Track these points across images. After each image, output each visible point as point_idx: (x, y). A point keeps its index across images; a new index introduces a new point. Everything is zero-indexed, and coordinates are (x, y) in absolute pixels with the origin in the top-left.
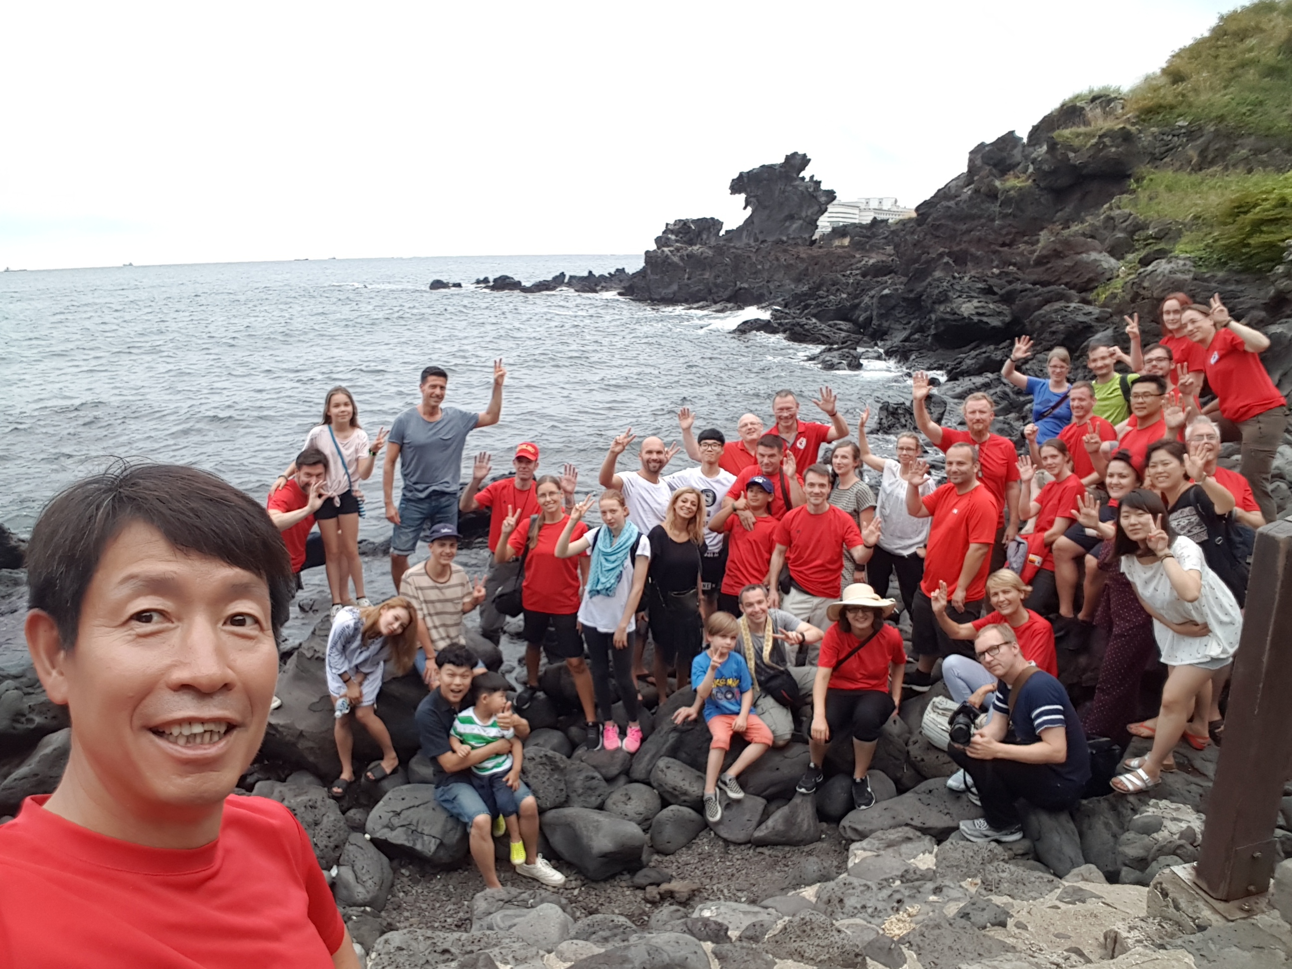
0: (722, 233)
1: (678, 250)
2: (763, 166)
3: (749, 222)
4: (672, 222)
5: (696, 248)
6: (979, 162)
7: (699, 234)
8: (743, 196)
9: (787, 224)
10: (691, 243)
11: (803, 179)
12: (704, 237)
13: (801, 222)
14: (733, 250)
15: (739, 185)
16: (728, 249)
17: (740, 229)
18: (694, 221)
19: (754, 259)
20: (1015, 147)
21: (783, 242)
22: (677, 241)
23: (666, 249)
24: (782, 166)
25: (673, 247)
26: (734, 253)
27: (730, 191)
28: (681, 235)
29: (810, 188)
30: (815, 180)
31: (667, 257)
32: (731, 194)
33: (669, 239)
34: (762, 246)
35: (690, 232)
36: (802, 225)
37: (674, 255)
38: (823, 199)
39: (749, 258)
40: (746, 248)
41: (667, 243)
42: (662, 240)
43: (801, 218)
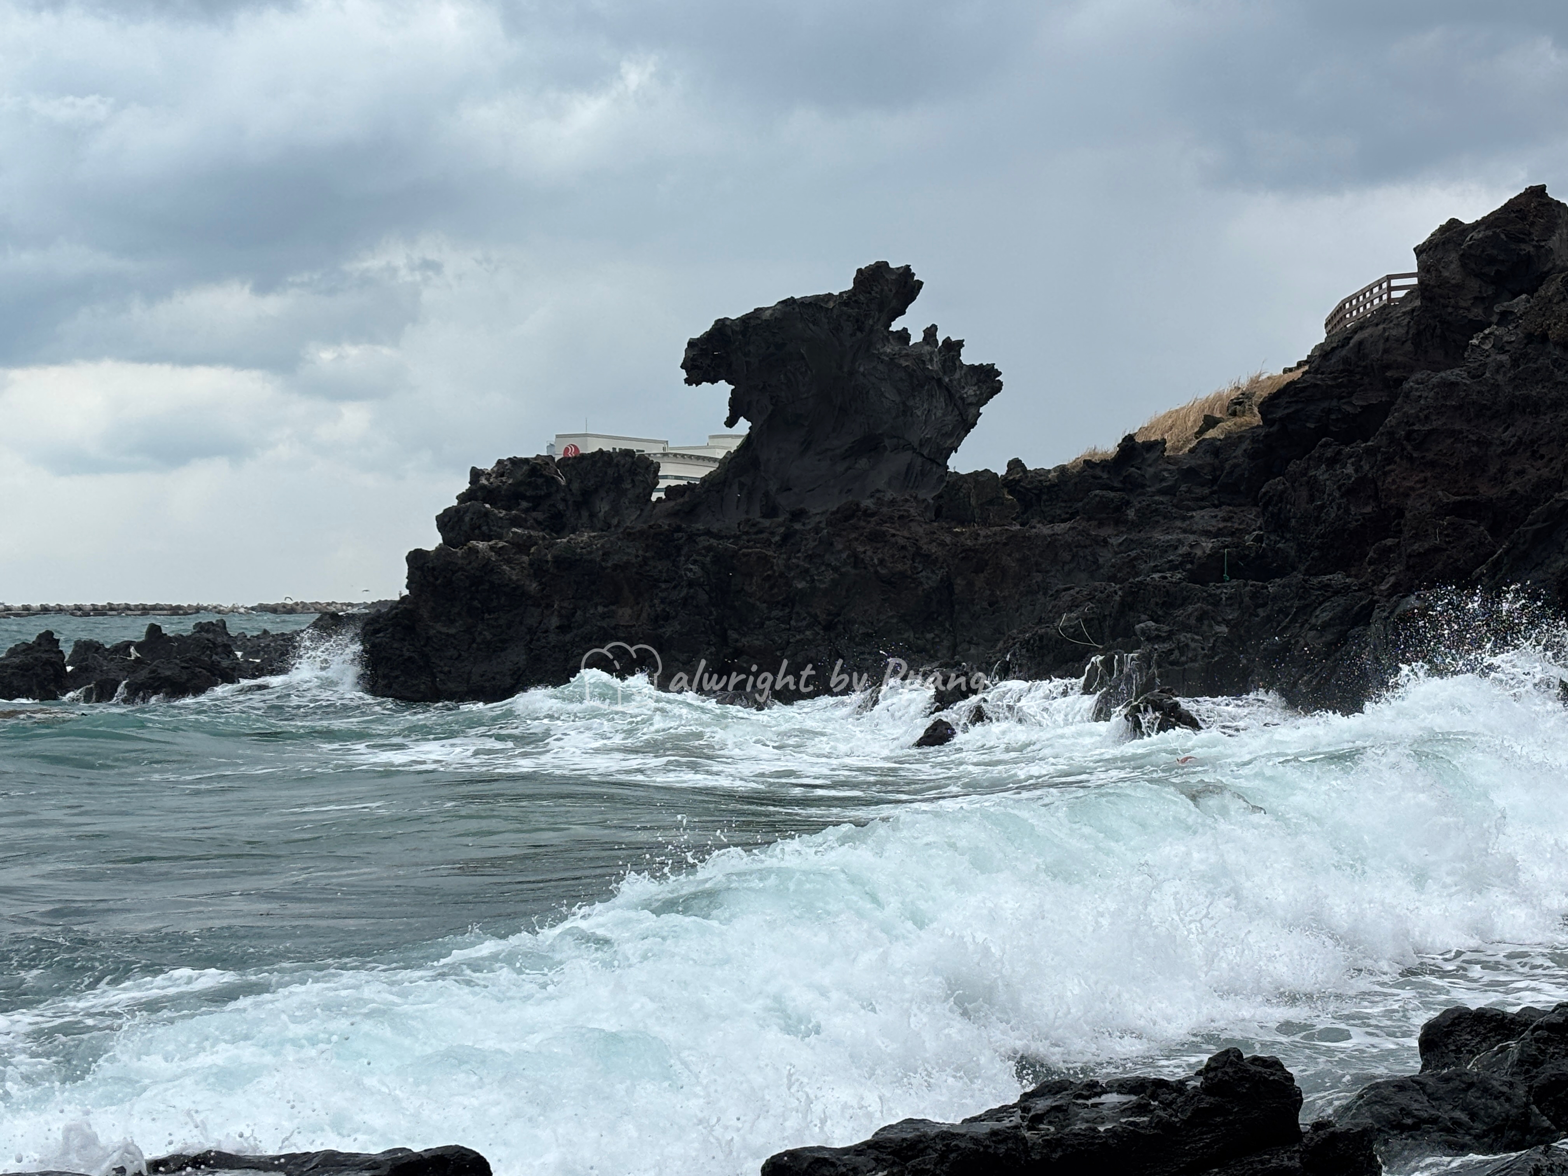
0: (659, 494)
1: (522, 546)
2: (789, 303)
3: (745, 461)
5: (581, 540)
7: (585, 499)
9: (863, 463)
10: (561, 525)
11: (903, 335)
12: (603, 507)
13: (906, 457)
14: (704, 542)
15: (713, 356)
16: (692, 538)
17: (717, 482)
19: (779, 563)
21: (867, 514)
22: (515, 522)
23: (481, 545)
24: (846, 300)
25: (500, 538)
26: (709, 549)
27: (684, 374)
28: (524, 504)
29: (931, 360)
30: (940, 338)
31: (487, 567)
32: (688, 381)
33: (487, 513)
34: (798, 526)
35: (548, 495)
36: (910, 466)
37: (508, 562)
38: (970, 391)
39: (764, 560)
40: (747, 533)
41: (479, 527)
42: (461, 519)
43: (908, 446)
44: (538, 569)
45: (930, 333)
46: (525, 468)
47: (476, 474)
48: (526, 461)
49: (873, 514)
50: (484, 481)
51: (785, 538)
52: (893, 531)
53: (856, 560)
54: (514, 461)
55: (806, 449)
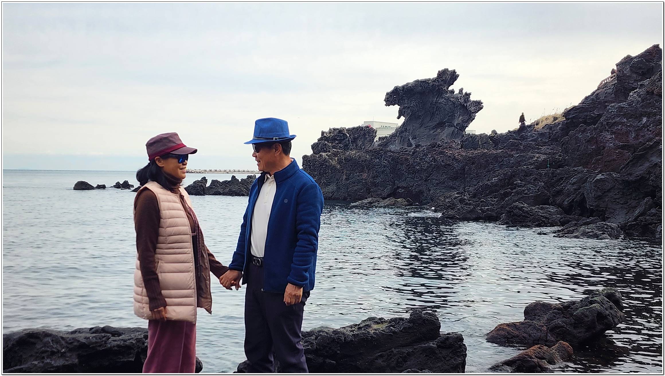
0: (377, 139)
1: (335, 154)
2: (417, 81)
3: (401, 131)
4: (327, 130)
5: (352, 153)
7: (355, 140)
8: (397, 108)
9: (439, 130)
10: (346, 147)
11: (452, 92)
12: (360, 143)
13: (453, 128)
14: (389, 154)
15: (394, 97)
16: (385, 153)
17: (393, 136)
18: (348, 130)
19: (411, 161)
21: (439, 146)
22: (334, 147)
23: (324, 154)
24: (434, 80)
25: (329, 152)
26: (390, 156)
27: (385, 103)
28: (337, 142)
29: (461, 99)
30: (464, 92)
31: (325, 160)
32: (386, 105)
33: (325, 145)
34: (418, 150)
35: (344, 139)
36: (453, 132)
37: (331, 159)
38: (472, 109)
39: (407, 159)
40: (402, 151)
41: (323, 149)
42: (318, 146)
43: (453, 125)
44: (340, 162)
45: (461, 91)
46: (338, 131)
47: (323, 133)
48: (338, 129)
49: (441, 146)
50: (325, 135)
51: (414, 153)
52: (447, 151)
53: (435, 160)
54: (335, 129)
55: (421, 126)
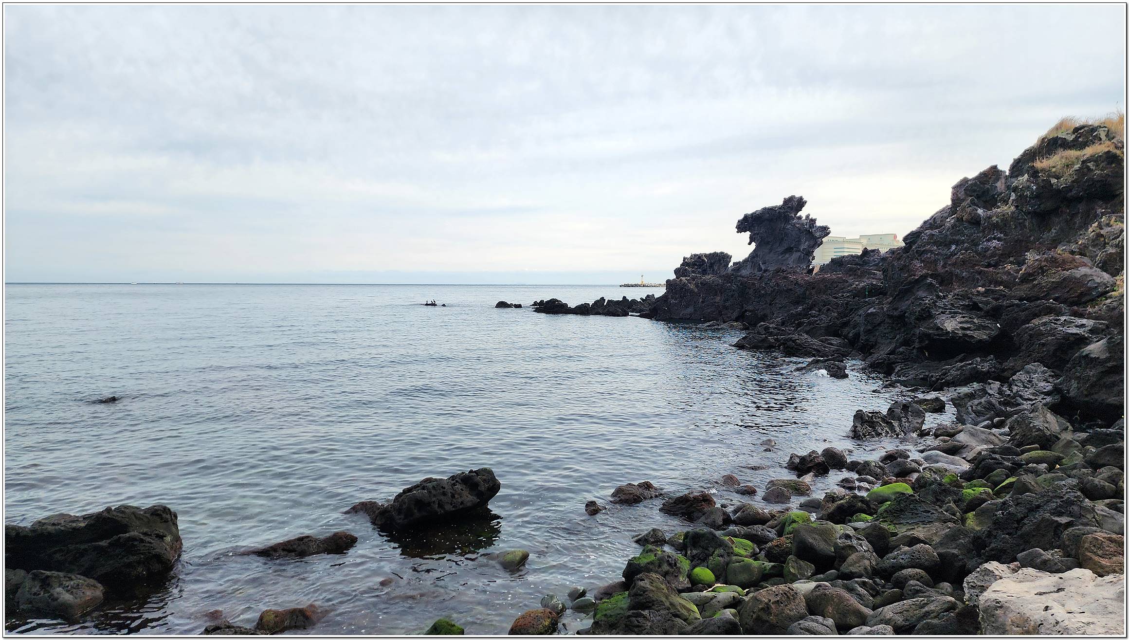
0: (731, 264)
1: (694, 279)
2: (765, 209)
3: (753, 256)
4: (689, 256)
5: (708, 278)
6: (961, 195)
7: (711, 266)
8: (748, 234)
9: (787, 256)
10: (704, 272)
11: (800, 218)
12: (716, 268)
13: (799, 254)
14: (739, 279)
15: (744, 225)
16: (736, 277)
17: (746, 261)
18: (706, 255)
19: (757, 285)
20: (998, 179)
21: (783, 271)
22: (693, 272)
23: (683, 278)
24: (780, 208)
25: (689, 276)
26: (740, 281)
27: (736, 230)
28: (696, 267)
29: (806, 225)
30: (810, 217)
31: (685, 284)
32: (738, 232)
33: (686, 270)
34: (765, 274)
35: (703, 264)
36: (800, 257)
37: (690, 283)
38: (818, 234)
39: (754, 284)
40: (752, 276)
41: (684, 273)
42: (680, 271)
43: (799, 251)
44: (697, 286)
45: (808, 217)
47: (685, 259)
48: (698, 255)
49: (786, 271)
50: (686, 261)
51: (761, 278)
52: (791, 276)
53: (777, 284)
54: (695, 255)
55: (771, 251)
